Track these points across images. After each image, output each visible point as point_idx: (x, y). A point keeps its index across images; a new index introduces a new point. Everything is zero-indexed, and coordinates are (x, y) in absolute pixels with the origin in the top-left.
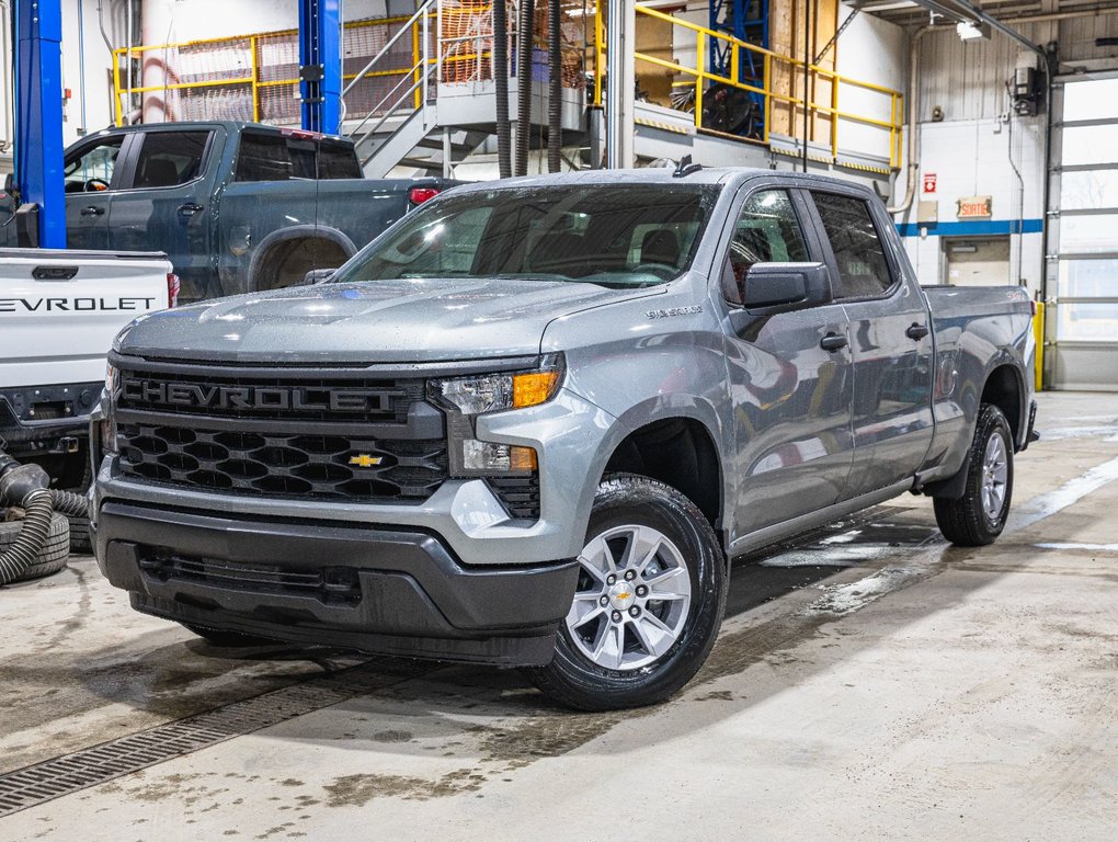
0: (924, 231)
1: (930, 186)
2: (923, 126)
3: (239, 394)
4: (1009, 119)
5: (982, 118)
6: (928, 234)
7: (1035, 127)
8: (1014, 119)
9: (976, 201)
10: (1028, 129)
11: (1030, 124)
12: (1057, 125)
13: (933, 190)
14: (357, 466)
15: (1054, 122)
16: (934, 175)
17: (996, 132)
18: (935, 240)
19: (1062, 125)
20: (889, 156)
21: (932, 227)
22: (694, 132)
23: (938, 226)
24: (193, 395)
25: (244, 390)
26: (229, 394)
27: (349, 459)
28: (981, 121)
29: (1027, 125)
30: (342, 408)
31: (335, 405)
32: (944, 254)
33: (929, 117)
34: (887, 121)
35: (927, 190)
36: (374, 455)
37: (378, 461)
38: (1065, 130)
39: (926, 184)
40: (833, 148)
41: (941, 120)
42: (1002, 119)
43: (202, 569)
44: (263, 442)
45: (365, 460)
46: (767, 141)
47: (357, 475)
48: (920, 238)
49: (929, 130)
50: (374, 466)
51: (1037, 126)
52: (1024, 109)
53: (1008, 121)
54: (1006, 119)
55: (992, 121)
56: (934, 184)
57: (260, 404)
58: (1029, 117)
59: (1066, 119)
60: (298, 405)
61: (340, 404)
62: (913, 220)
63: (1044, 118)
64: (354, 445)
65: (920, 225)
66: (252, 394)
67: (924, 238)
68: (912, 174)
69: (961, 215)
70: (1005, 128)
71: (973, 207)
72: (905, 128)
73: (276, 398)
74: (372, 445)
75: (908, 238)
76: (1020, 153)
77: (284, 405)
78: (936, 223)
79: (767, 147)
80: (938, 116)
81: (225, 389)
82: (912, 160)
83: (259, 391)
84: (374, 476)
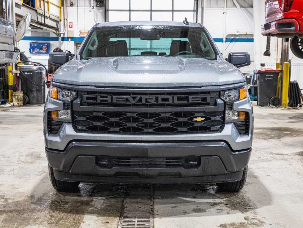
0: (70, 39)
1: (71, 26)
2: (68, 7)
3: (152, 99)
4: (94, 8)
5: (85, 6)
6: (71, 41)
7: (101, 10)
8: (95, 8)
9: (85, 31)
10: (99, 11)
11: (100, 9)
12: (107, 10)
13: (72, 27)
14: (196, 121)
15: (107, 9)
16: (72, 23)
17: (90, 11)
18: (73, 42)
19: (108, 10)
20: (59, 16)
21: (72, 38)
22: (21, 5)
23: (74, 38)
24: (127, 100)
25: (154, 97)
26: (146, 99)
27: (193, 119)
28: (85, 7)
29: (99, 10)
30: (193, 102)
31: (190, 101)
32: (75, 47)
33: (69, 4)
34: (58, 4)
35: (70, 27)
36: (202, 117)
37: (203, 119)
38: (110, 12)
39: (70, 25)
40: (49, 12)
41: (73, 6)
42: (92, 7)
43: (129, 162)
44: (160, 115)
45: (199, 119)
46: (36, 9)
47: (196, 124)
48: (68, 42)
49: (70, 9)
50: (202, 121)
51: (102, 10)
52: (99, 5)
53: (93, 8)
54: (93, 7)
55: (89, 7)
56: (72, 25)
57: (160, 102)
58: (99, 7)
59: (110, 9)
60: (176, 101)
61: (192, 101)
62: (66, 36)
63: (104, 8)
64: (196, 114)
65: (68, 38)
66: (157, 98)
67: (70, 42)
68: (65, 22)
69: (80, 35)
70: (93, 10)
71: (84, 33)
72: (62, 7)
73: (167, 100)
74: (202, 114)
75: (65, 41)
76: (97, 18)
77: (170, 101)
78: (73, 37)
79: (36, 11)
80: (72, 5)
81: (144, 97)
82: (65, 18)
83: (160, 97)
84: (202, 124)
